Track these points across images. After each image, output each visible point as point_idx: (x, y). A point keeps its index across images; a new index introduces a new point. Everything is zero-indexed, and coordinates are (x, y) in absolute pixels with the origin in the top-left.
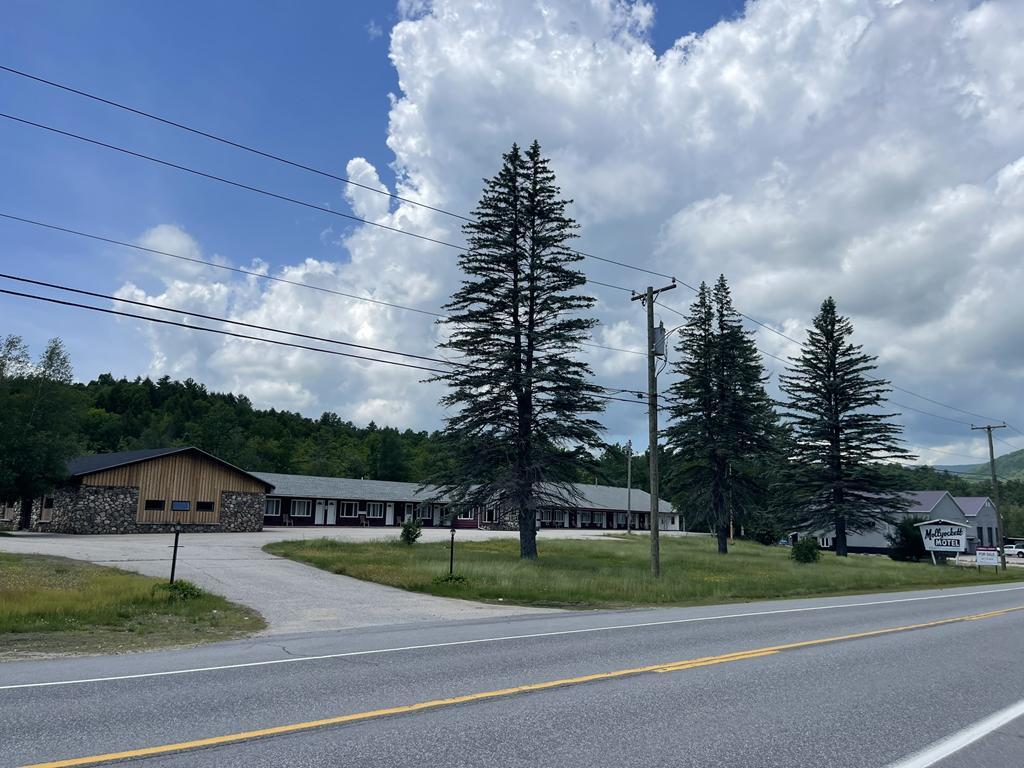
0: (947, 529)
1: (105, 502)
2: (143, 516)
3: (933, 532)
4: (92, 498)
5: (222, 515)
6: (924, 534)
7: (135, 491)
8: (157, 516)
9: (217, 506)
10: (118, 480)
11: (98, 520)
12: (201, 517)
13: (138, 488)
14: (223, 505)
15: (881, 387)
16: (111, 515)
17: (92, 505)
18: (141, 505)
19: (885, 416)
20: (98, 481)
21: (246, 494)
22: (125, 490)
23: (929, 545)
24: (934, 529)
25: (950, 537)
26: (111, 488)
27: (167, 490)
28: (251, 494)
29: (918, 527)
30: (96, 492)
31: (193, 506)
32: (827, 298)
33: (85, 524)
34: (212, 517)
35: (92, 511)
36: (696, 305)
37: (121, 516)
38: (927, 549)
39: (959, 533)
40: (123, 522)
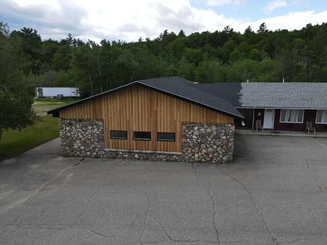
2: (110, 144)
4: (68, 129)
5: (184, 145)
7: (100, 123)
8: (122, 144)
9: (178, 136)
10: (85, 114)
11: (76, 146)
12: (163, 146)
13: (102, 121)
14: (184, 136)
16: (84, 142)
18: (107, 135)
21: (210, 125)
22: (92, 123)
26: (80, 121)
27: (128, 122)
28: (217, 125)
30: (70, 124)
31: (154, 136)
33: (67, 148)
34: (174, 147)
35: (70, 139)
37: (92, 143)
40: (94, 148)
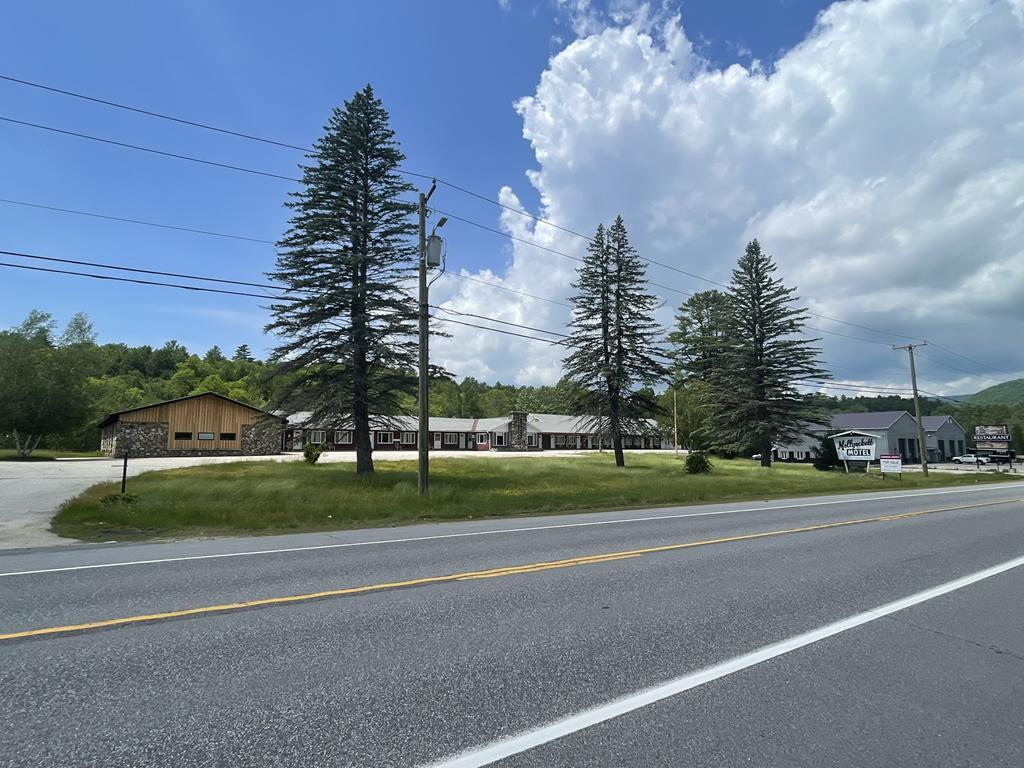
0: (856, 440)
1: (140, 434)
2: (173, 444)
3: (845, 443)
4: (128, 431)
5: (243, 443)
6: (837, 445)
7: (165, 425)
8: (185, 444)
9: (238, 436)
10: (151, 417)
11: (134, 447)
12: (224, 444)
13: (167, 423)
14: (243, 436)
15: (801, 315)
16: (145, 444)
17: (128, 436)
18: (171, 437)
19: (805, 342)
20: (133, 418)
22: (156, 426)
23: (842, 454)
24: (846, 439)
25: (862, 447)
26: (144, 424)
27: (194, 425)
29: (832, 439)
30: (131, 427)
31: (217, 437)
32: (752, 241)
34: (236, 444)
35: (128, 441)
36: (592, 245)
37: (154, 444)
38: (841, 457)
39: (870, 443)
40: (155, 449)
